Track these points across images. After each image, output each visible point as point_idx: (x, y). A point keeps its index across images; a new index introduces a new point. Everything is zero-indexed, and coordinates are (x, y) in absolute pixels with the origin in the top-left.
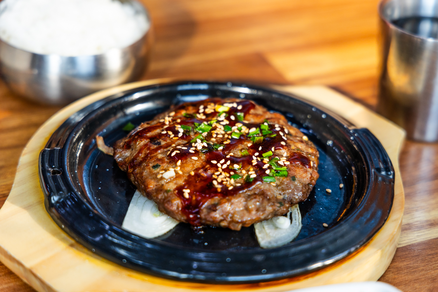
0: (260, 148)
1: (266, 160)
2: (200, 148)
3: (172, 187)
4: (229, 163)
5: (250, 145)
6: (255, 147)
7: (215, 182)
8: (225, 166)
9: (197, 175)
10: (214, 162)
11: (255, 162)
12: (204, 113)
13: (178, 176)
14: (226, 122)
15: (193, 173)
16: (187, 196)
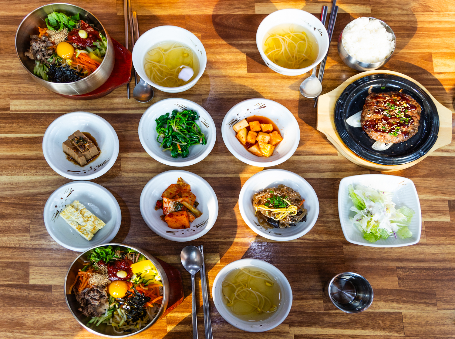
0: (398, 125)
1: (396, 129)
2: (384, 114)
3: (366, 119)
4: (386, 123)
5: (398, 121)
6: (398, 123)
7: (377, 126)
8: (384, 123)
9: (375, 121)
10: (383, 120)
11: (392, 127)
12: (400, 102)
13: (371, 117)
14: (401, 110)
15: (374, 119)
16: (367, 124)
